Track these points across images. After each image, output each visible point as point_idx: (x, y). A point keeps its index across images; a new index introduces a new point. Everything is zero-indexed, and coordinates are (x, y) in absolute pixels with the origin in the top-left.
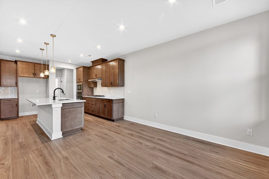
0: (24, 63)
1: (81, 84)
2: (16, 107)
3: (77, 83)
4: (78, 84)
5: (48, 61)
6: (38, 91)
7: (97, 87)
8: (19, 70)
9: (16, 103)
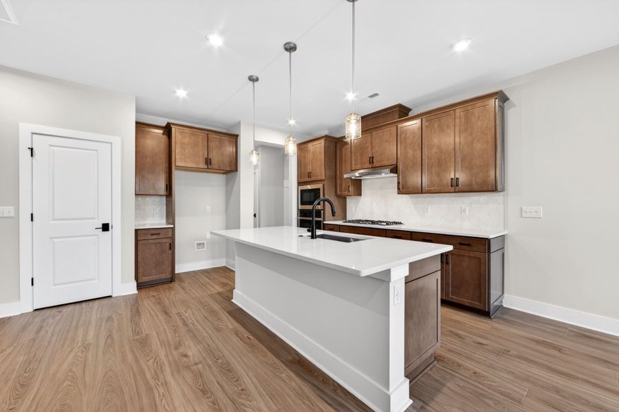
0: (187, 130)
1: (319, 186)
2: (170, 252)
3: (300, 184)
4: (301, 188)
5: (238, 124)
6: (208, 208)
7: (360, 194)
8: (177, 151)
9: (169, 241)
